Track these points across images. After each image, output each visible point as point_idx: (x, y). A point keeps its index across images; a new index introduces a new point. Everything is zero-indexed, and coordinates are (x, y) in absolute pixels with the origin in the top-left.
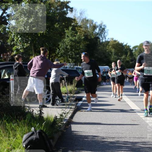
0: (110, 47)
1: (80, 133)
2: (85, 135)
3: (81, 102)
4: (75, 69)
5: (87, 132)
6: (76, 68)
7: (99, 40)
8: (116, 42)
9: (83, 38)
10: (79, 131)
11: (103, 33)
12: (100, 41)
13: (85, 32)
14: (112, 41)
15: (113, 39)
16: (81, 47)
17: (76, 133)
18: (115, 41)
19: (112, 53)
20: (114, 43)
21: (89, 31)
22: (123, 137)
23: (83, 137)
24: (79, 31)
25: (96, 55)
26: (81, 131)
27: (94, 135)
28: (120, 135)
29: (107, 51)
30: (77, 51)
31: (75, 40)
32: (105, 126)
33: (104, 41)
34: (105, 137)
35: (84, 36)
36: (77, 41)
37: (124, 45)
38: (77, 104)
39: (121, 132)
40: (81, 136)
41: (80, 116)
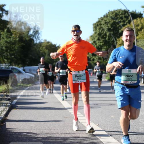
0: (44, 48)
1: (15, 130)
2: (18, 132)
3: (15, 101)
4: (10, 69)
5: (21, 129)
6: (12, 68)
7: (32, 41)
8: (50, 44)
9: (18, 39)
10: (13, 128)
11: (37, 35)
12: (34, 42)
13: (20, 34)
14: (45, 42)
15: (46, 40)
16: (16, 48)
17: (11, 130)
18: (48, 42)
19: (45, 53)
20: (48, 44)
21: (24, 33)
22: (54, 133)
23: (17, 133)
24: (15, 33)
25: (30, 56)
26: (15, 128)
27: (27, 132)
28: (52, 131)
29: (41, 52)
30: (12, 52)
31: (11, 42)
32: (38, 122)
33: (38, 42)
34: (38, 134)
35: (19, 37)
36: (12, 43)
37: (57, 46)
38: (12, 102)
39: (53, 128)
40: (15, 133)
41: (15, 114)
